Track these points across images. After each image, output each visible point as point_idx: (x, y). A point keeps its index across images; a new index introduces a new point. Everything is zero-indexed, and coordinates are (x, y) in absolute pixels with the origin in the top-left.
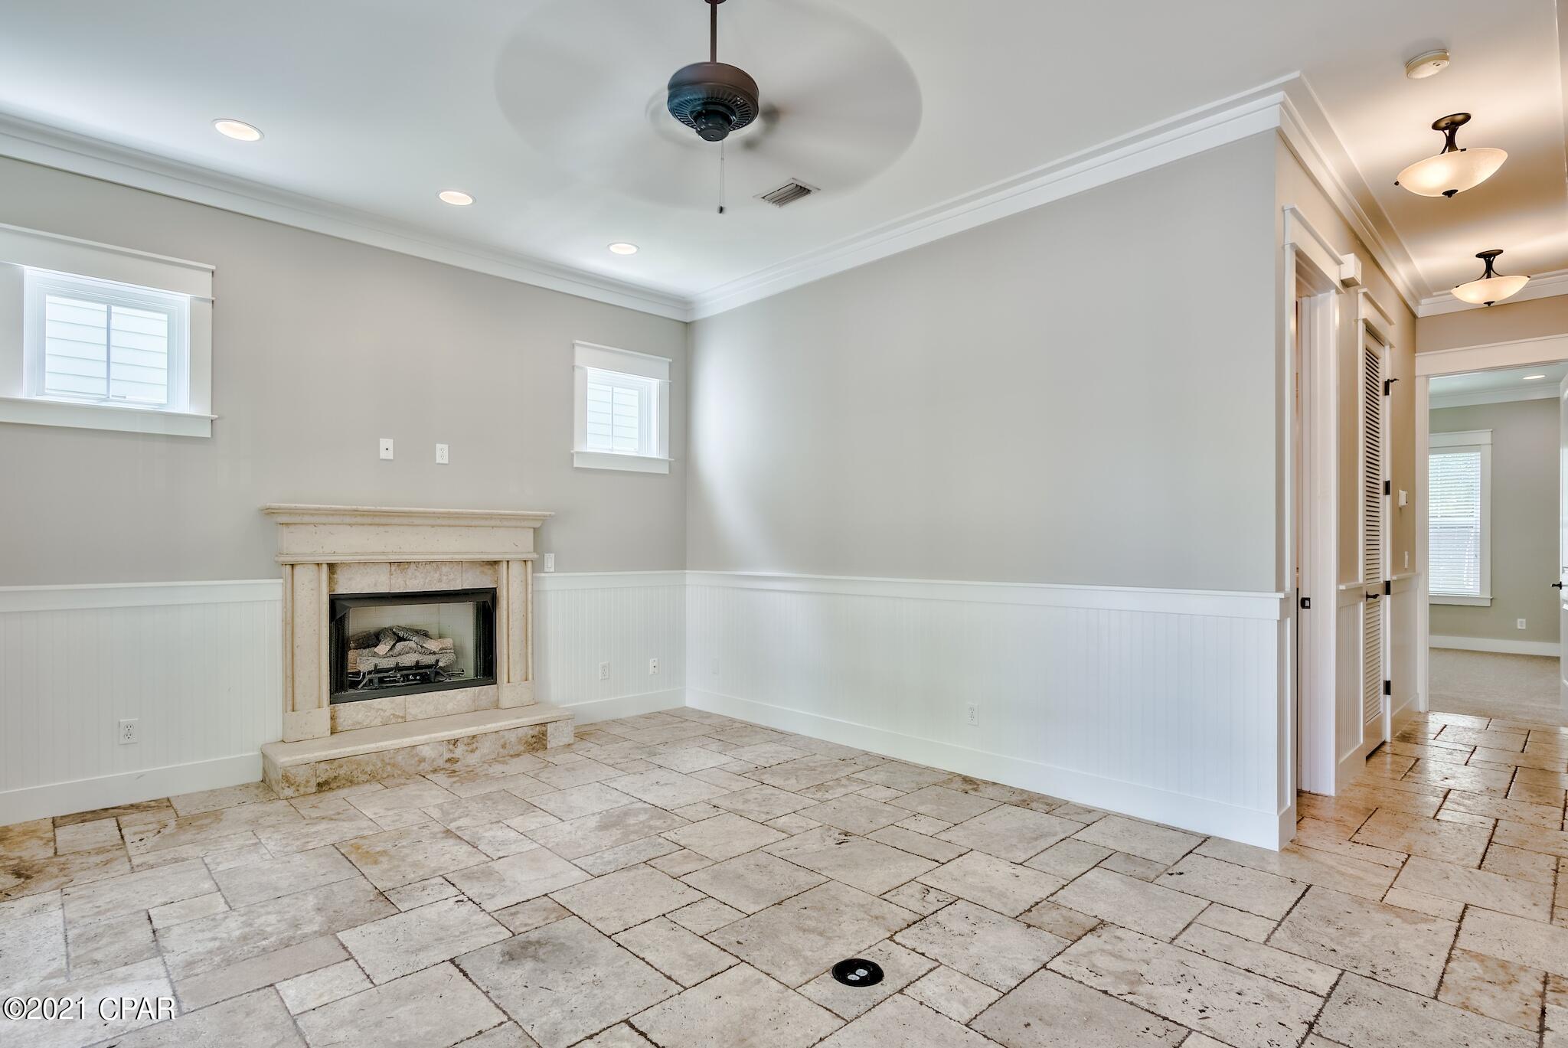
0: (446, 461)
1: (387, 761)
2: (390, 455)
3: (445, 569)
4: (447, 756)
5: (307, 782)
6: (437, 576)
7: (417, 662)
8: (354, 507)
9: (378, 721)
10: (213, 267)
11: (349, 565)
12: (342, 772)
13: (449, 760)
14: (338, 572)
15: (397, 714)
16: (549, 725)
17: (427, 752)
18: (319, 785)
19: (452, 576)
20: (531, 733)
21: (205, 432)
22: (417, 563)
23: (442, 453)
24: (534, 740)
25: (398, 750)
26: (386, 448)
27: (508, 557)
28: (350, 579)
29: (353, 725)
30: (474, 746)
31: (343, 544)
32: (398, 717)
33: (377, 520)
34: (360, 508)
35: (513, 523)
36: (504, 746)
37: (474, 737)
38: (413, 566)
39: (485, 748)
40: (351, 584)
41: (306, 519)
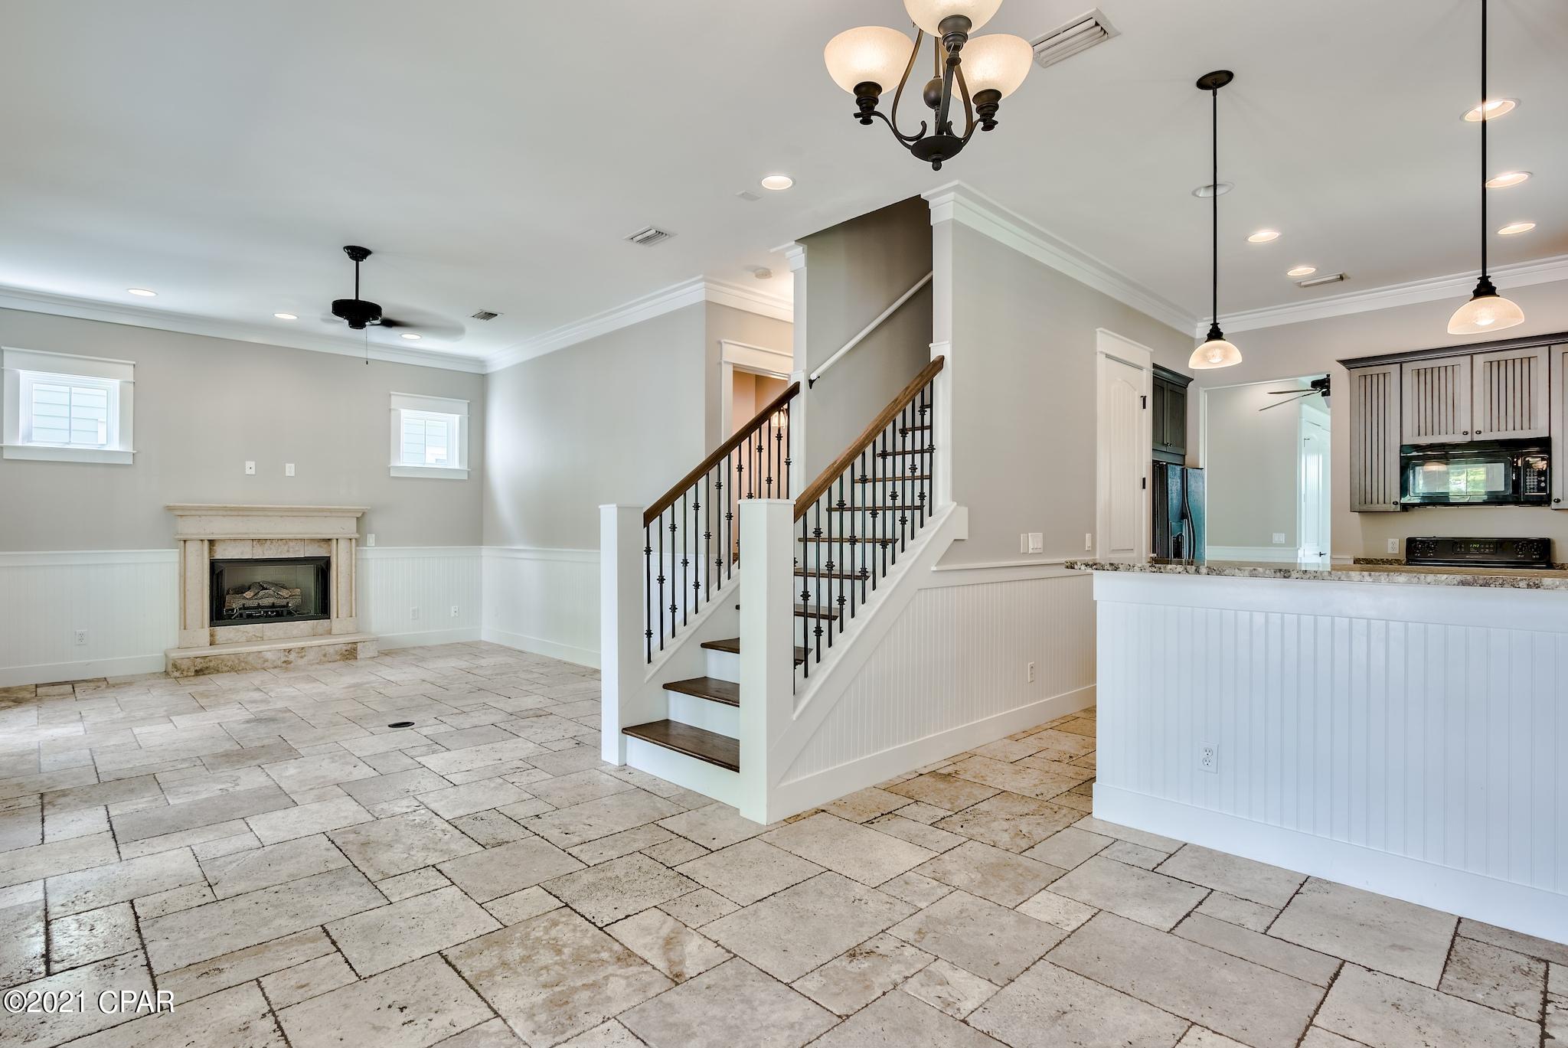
0: (293, 475)
1: (242, 659)
2: (253, 472)
3: (291, 544)
4: (283, 659)
5: (189, 669)
6: (286, 548)
7: (273, 603)
8: (225, 505)
9: (244, 639)
10: (134, 363)
11: (223, 540)
12: (212, 664)
13: (285, 662)
14: (217, 545)
15: (257, 635)
16: (358, 644)
17: (269, 655)
18: (196, 671)
19: (297, 549)
20: (345, 648)
21: (130, 462)
22: (271, 540)
23: (290, 469)
24: (347, 653)
25: (249, 654)
26: (250, 467)
27: (336, 536)
28: (225, 550)
29: (227, 640)
30: (303, 654)
31: (218, 528)
32: (258, 637)
33: (241, 513)
34: (228, 505)
35: (340, 514)
36: (325, 655)
37: (303, 648)
38: (268, 542)
39: (311, 656)
40: (223, 553)
41: (193, 513)
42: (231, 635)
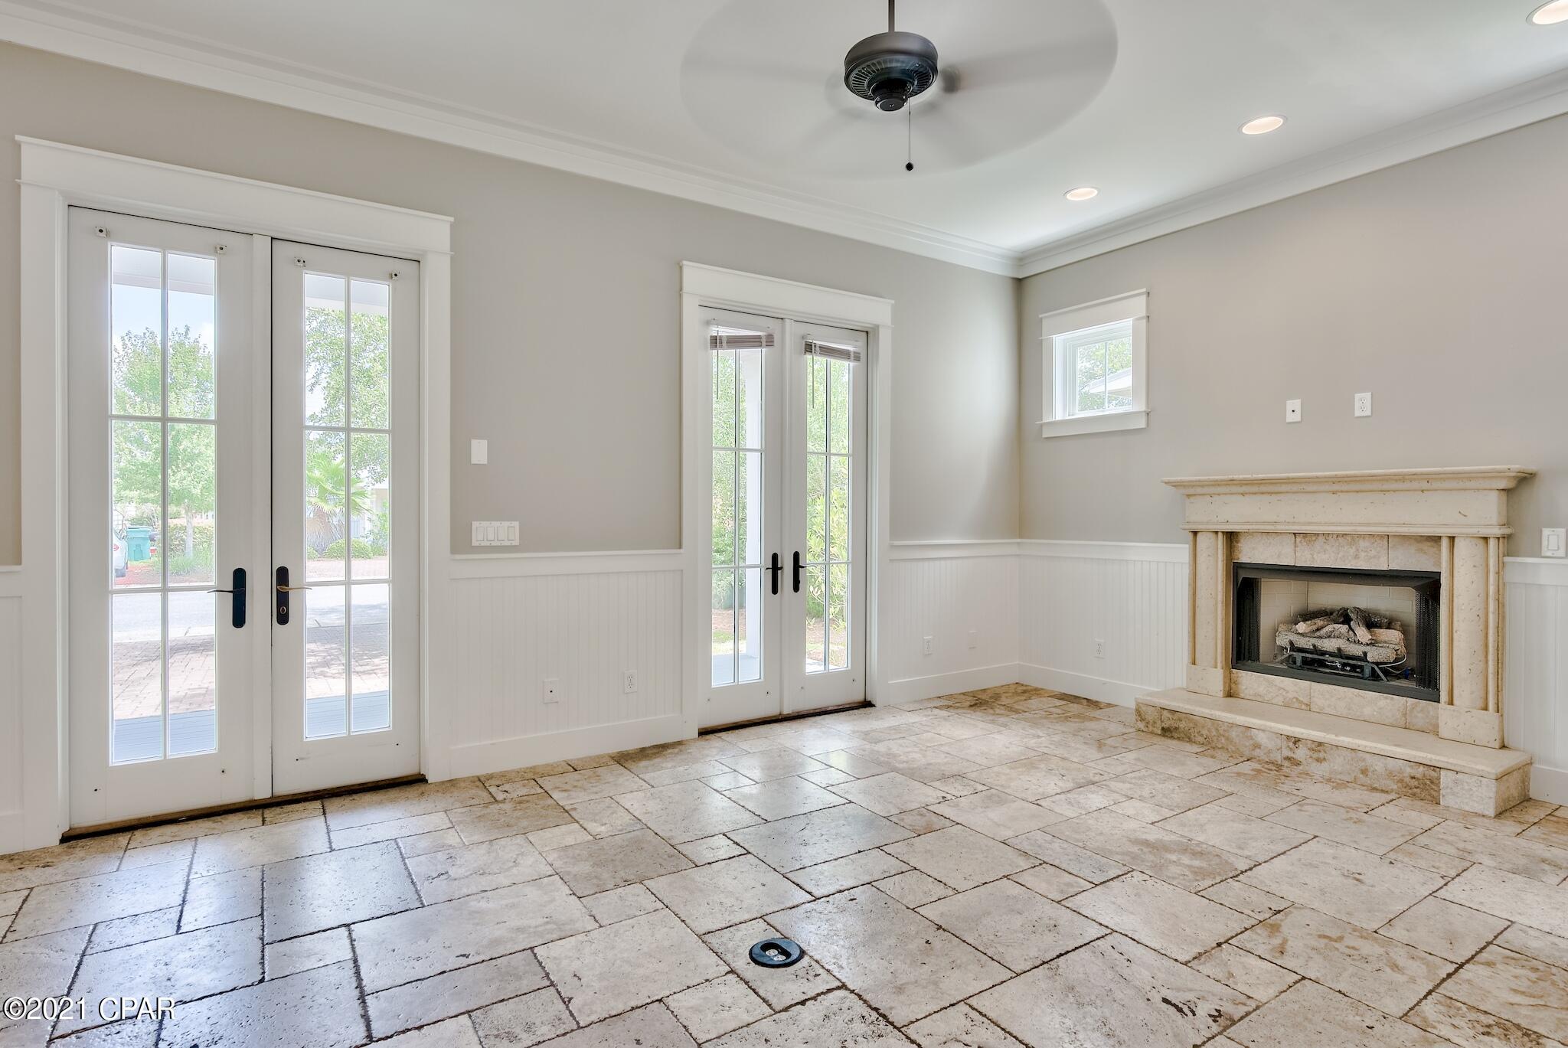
0: (1368, 413)
1: (1222, 732)
2: (1297, 417)
3: (1363, 544)
4: (1286, 753)
5: (1155, 723)
6: (1352, 551)
7: (1339, 650)
9: (1279, 700)
10: (1144, 290)
11: (1248, 533)
12: (1182, 725)
13: (1288, 759)
14: (1242, 541)
15: (1301, 699)
16: (1443, 772)
17: (1262, 738)
18: (1163, 729)
19: (1373, 553)
20: (1409, 770)
21: (1142, 424)
22: (1326, 535)
23: (1362, 404)
24: (1414, 783)
26: (1293, 412)
27: (1451, 531)
28: (1253, 549)
29: (1255, 695)
30: (1321, 755)
31: (1234, 513)
32: (1301, 702)
33: (1263, 489)
35: (1453, 484)
36: (1364, 772)
37: (1320, 744)
38: (1321, 539)
39: (1337, 764)
40: (1251, 553)
41: (1199, 490)
42: (1262, 690)
